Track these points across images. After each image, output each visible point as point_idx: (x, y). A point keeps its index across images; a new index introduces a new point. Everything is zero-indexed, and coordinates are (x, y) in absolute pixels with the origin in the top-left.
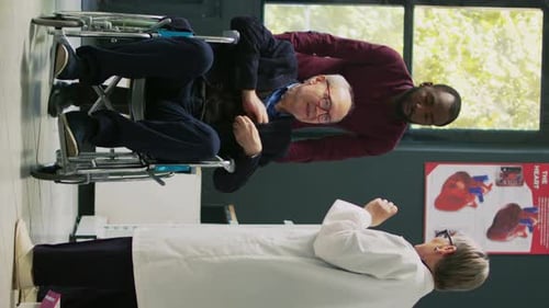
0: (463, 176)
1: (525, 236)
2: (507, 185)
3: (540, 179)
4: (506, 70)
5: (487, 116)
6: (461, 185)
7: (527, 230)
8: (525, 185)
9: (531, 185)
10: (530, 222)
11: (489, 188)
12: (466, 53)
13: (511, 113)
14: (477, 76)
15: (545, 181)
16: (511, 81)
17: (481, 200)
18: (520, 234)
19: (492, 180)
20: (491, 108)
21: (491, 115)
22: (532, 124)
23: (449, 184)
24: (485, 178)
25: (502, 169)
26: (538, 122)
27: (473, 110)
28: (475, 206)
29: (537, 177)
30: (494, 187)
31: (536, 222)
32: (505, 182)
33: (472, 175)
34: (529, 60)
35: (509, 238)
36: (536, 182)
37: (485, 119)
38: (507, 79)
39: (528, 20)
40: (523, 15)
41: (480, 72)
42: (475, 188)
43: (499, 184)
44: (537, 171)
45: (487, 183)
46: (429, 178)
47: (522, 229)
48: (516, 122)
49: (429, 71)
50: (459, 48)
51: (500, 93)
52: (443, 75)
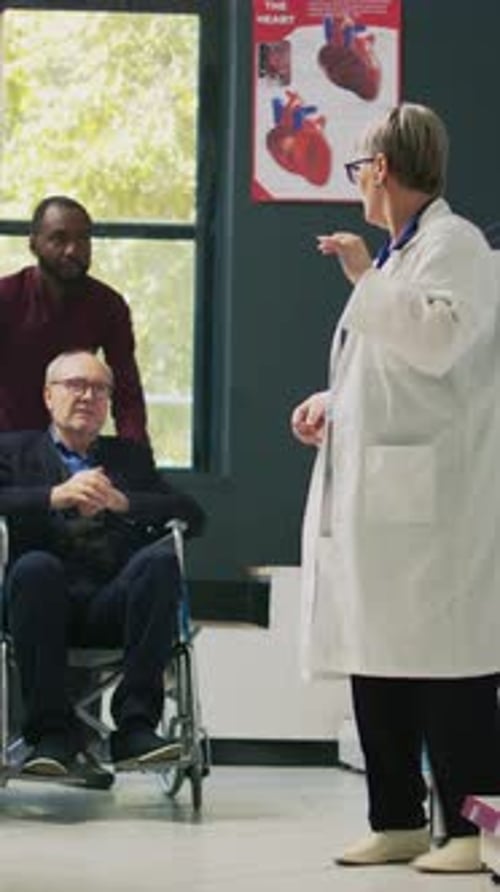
0: (273, 139)
1: (371, 38)
2: (288, 66)
3: (279, 13)
4: (97, 69)
5: (175, 99)
6: (289, 142)
7: (362, 35)
8: (288, 38)
9: (289, 29)
10: (348, 30)
11: (293, 96)
12: (72, 133)
13: (167, 60)
14: (111, 116)
15: (282, 6)
16: (114, 60)
17: (312, 110)
18: (367, 47)
19: (280, 93)
20: (161, 93)
21: (173, 93)
22: (186, 27)
23: (288, 162)
24: (277, 104)
25: (262, 75)
26: (182, 17)
27: (165, 123)
28: (322, 121)
29: (276, 19)
30: (292, 88)
31: (348, 21)
32: (282, 72)
33: (272, 125)
34: (83, 32)
35: (375, 64)
36: (284, 20)
37: (180, 103)
38: (113, 67)
39: (20, 33)
40: (10, 41)
41: (102, 109)
42: (293, 120)
43: (286, 80)
44: (264, 19)
45: (285, 100)
46: (278, 194)
47: (360, 43)
48: (182, 52)
49: (100, 194)
50: (62, 144)
51: (134, 78)
52: (106, 171)
